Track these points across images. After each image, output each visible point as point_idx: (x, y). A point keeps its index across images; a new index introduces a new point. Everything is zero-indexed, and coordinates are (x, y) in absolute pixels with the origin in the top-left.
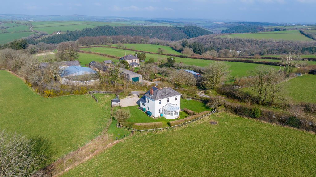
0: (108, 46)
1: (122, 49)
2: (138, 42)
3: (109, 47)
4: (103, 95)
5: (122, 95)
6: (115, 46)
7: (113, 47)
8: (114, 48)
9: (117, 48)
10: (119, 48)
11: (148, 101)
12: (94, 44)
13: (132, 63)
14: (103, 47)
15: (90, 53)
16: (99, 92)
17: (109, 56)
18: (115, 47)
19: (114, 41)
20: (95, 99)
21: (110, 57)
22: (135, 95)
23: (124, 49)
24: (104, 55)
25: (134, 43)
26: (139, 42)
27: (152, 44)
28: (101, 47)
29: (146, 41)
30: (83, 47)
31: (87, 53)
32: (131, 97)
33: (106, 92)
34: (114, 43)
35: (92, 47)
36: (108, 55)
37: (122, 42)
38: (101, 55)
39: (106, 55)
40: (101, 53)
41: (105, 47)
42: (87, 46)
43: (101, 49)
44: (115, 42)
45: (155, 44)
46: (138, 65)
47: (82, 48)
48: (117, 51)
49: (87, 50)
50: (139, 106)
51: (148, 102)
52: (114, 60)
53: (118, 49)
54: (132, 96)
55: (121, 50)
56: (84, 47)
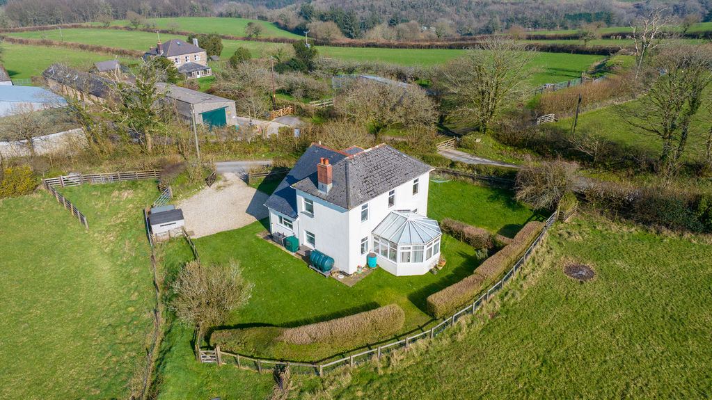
0: (102, 24)
1: (144, 30)
2: (185, 12)
3: (104, 27)
4: (107, 189)
5: (182, 184)
6: (121, 23)
7: (116, 28)
8: (121, 29)
9: (128, 29)
10: (136, 29)
11: (310, 209)
12: (58, 21)
13: (186, 66)
14: (87, 27)
15: (48, 43)
16: (88, 179)
17: (108, 50)
18: (122, 26)
19: (117, 12)
20: (75, 212)
21: (113, 52)
22: (230, 176)
23: (148, 31)
24: (92, 49)
25: (174, 14)
26: (188, 13)
27: (221, 15)
28: (81, 27)
29: (204, 9)
30: (23, 28)
31: (38, 44)
32: (219, 188)
33: (115, 177)
34: (116, 17)
35: (53, 28)
36: (105, 46)
37: (139, 12)
38: (83, 47)
39: (98, 49)
40: (85, 43)
41: (92, 27)
42: (38, 26)
43: (81, 32)
44: (120, 13)
45: (230, 15)
46: (205, 70)
47: (22, 31)
48: (130, 35)
49: (37, 36)
50: (262, 227)
51: (312, 216)
52: (127, 60)
53: (132, 32)
54: (221, 183)
55: (143, 33)
56: (27, 30)
